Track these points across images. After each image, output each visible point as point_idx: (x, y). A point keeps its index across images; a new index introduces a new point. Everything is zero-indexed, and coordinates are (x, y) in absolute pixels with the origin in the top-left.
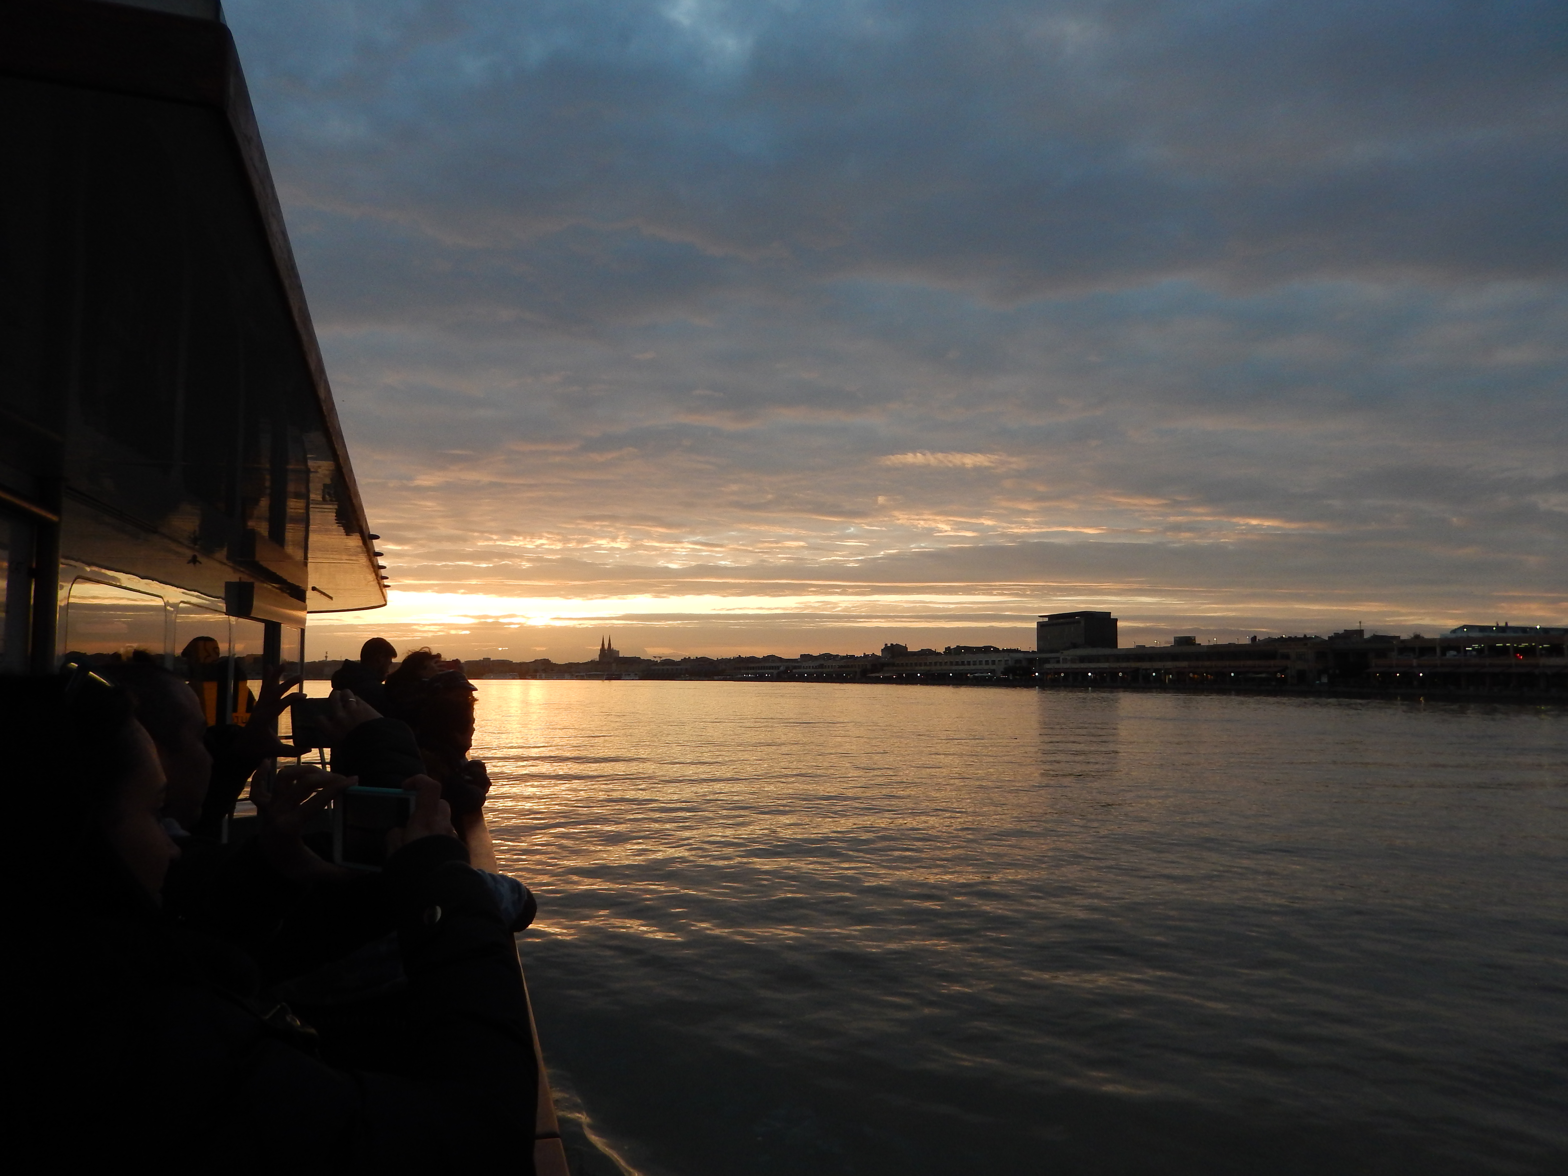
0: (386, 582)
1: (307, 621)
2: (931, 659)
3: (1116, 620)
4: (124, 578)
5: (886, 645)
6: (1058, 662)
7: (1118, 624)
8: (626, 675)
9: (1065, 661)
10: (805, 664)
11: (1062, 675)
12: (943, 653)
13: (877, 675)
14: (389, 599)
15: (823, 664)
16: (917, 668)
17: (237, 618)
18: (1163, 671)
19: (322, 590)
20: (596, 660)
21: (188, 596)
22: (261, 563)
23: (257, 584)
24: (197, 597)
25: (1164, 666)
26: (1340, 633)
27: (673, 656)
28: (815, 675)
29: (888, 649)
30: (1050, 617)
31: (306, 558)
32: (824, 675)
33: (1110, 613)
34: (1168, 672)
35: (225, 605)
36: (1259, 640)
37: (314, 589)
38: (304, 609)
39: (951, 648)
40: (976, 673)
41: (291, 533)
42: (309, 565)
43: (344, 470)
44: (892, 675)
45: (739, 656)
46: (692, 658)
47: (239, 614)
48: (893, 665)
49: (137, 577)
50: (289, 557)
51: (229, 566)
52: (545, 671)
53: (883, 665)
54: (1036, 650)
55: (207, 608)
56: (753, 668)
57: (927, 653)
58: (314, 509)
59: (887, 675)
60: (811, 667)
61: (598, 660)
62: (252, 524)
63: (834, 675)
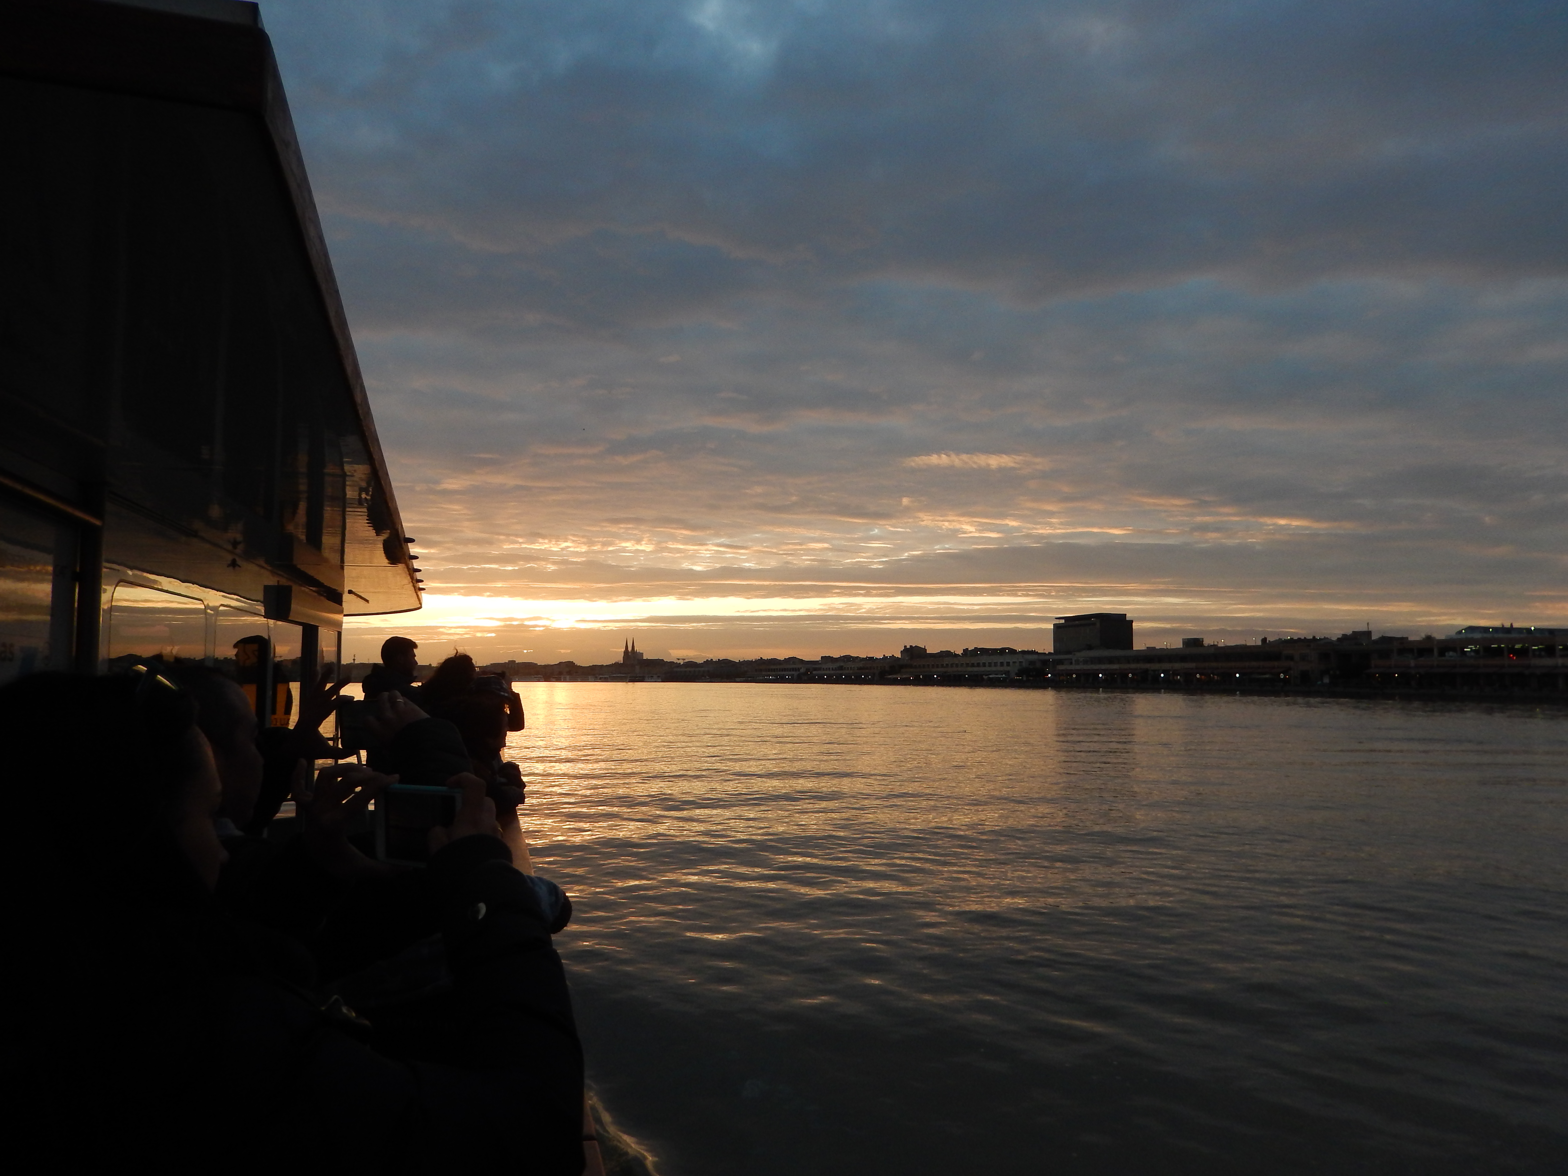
0: (421, 585)
1: (343, 624)
2: (947, 661)
3: (1131, 622)
4: (166, 582)
5: (905, 646)
6: (1071, 663)
7: (1134, 625)
8: (649, 677)
9: (1077, 662)
10: (825, 666)
11: (1074, 676)
12: (961, 655)
13: (895, 676)
14: (424, 601)
15: (842, 666)
16: (935, 670)
17: (275, 621)
18: (1171, 672)
19: (358, 593)
20: (620, 663)
21: (227, 599)
22: (299, 566)
23: (295, 588)
24: (237, 600)
25: (1172, 667)
26: (1349, 634)
27: (696, 658)
28: (834, 677)
29: (907, 651)
30: (1069, 618)
31: (342, 561)
32: (844, 677)
33: (1126, 614)
34: (1176, 673)
35: (264, 608)
37: (350, 592)
38: (341, 611)
39: (969, 649)
40: (990, 675)
41: (328, 536)
42: (345, 567)
43: (380, 474)
44: (908, 676)
45: (761, 658)
46: (714, 660)
47: (277, 618)
48: (911, 666)
49: (178, 581)
50: (326, 560)
51: (267, 569)
52: (569, 673)
53: (902, 667)
54: (1053, 652)
55: (246, 611)
56: (774, 670)
57: (946, 654)
58: (350, 513)
59: (904, 676)
60: (831, 669)
61: (622, 662)
62: (290, 528)
63: (853, 677)
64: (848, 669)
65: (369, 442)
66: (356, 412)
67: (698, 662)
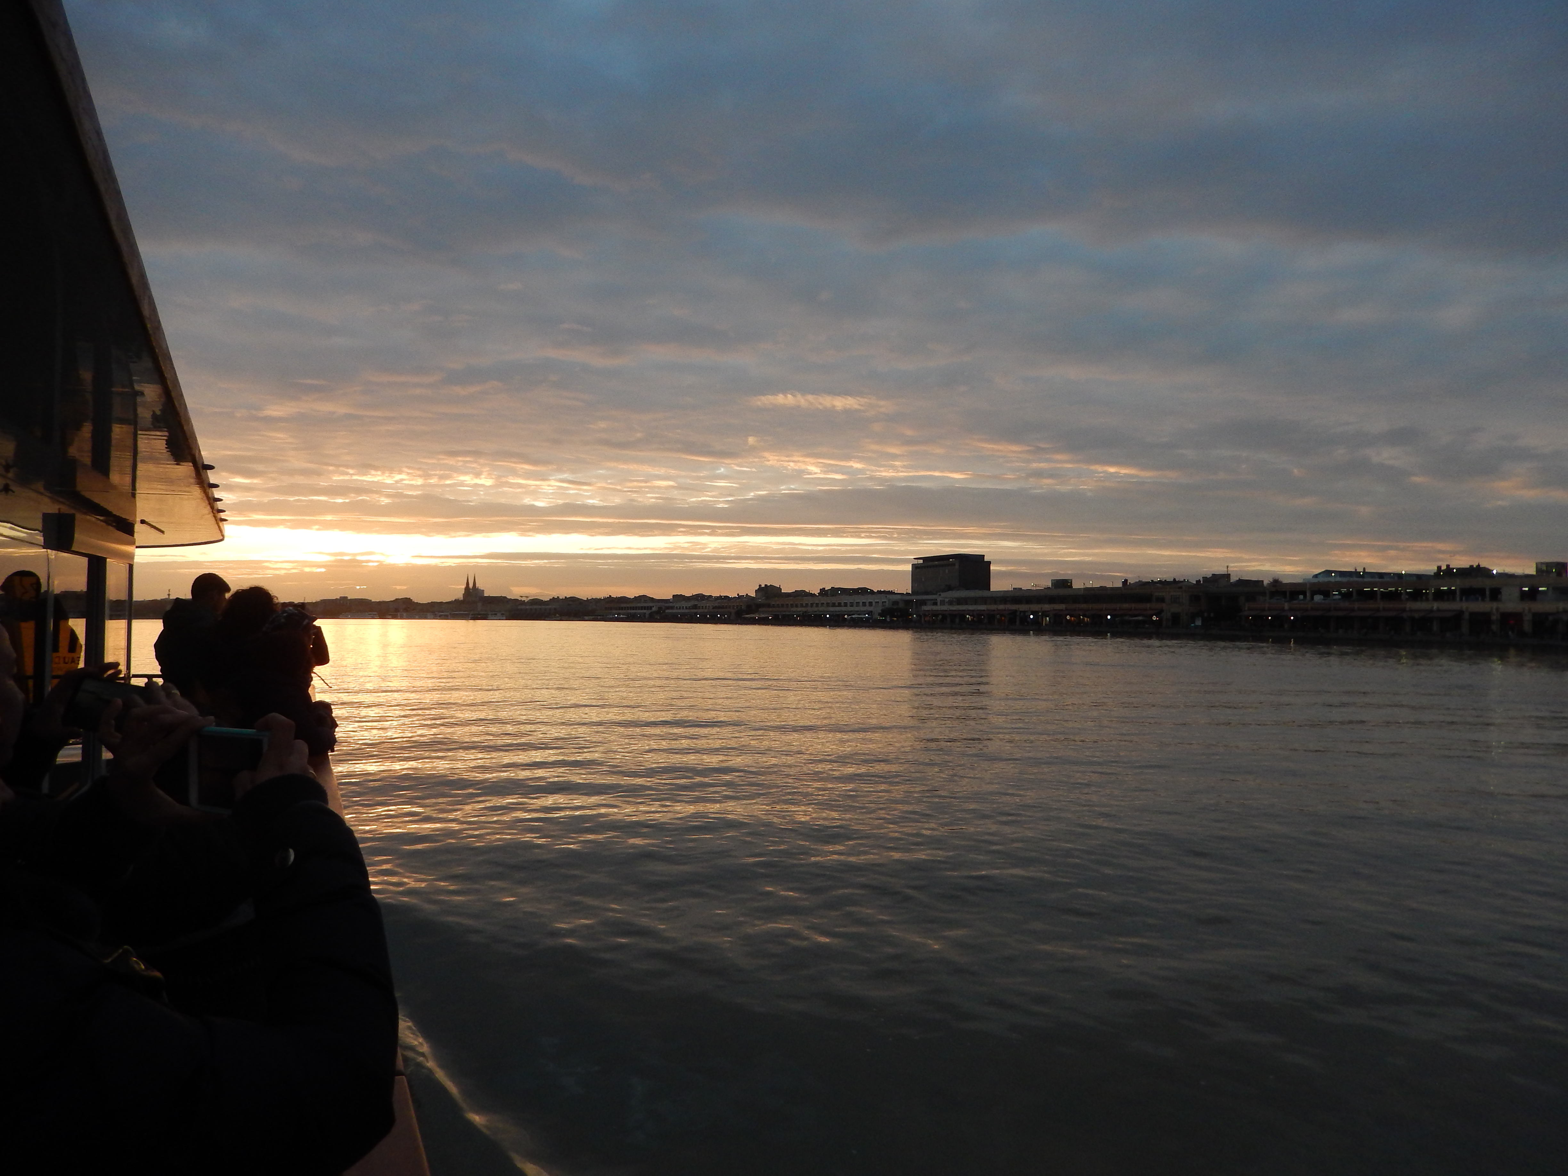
0: (223, 516)
1: (135, 556)
2: (806, 600)
3: (989, 563)
5: (760, 585)
6: (935, 604)
7: (992, 568)
8: (492, 614)
9: (943, 603)
10: (678, 605)
11: (940, 617)
12: (818, 595)
13: (753, 616)
14: (226, 533)
15: (697, 605)
16: (794, 609)
17: (56, 552)
18: (1040, 614)
19: (152, 524)
20: (460, 599)
22: (83, 493)
23: (79, 516)
24: (11, 528)
25: (1041, 608)
26: (1208, 577)
27: (541, 596)
28: (688, 616)
29: (762, 590)
30: (923, 559)
31: (134, 488)
32: (698, 616)
33: (984, 555)
34: (1045, 614)
35: (42, 537)
36: (1130, 583)
37: (143, 522)
38: (132, 543)
39: (826, 589)
40: (853, 615)
41: (118, 460)
42: (137, 496)
43: (173, 394)
44: (768, 616)
45: (609, 596)
46: (561, 598)
47: (58, 548)
48: (769, 606)
50: (114, 487)
51: (47, 496)
52: (406, 610)
53: (758, 606)
54: (912, 592)
56: (625, 608)
57: (800, 594)
58: (142, 436)
59: (763, 616)
60: (685, 608)
61: (462, 599)
62: (73, 451)
63: (708, 616)
64: (703, 608)
65: (160, 359)
66: (144, 327)
67: (544, 600)
